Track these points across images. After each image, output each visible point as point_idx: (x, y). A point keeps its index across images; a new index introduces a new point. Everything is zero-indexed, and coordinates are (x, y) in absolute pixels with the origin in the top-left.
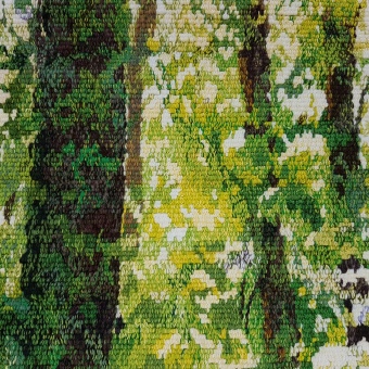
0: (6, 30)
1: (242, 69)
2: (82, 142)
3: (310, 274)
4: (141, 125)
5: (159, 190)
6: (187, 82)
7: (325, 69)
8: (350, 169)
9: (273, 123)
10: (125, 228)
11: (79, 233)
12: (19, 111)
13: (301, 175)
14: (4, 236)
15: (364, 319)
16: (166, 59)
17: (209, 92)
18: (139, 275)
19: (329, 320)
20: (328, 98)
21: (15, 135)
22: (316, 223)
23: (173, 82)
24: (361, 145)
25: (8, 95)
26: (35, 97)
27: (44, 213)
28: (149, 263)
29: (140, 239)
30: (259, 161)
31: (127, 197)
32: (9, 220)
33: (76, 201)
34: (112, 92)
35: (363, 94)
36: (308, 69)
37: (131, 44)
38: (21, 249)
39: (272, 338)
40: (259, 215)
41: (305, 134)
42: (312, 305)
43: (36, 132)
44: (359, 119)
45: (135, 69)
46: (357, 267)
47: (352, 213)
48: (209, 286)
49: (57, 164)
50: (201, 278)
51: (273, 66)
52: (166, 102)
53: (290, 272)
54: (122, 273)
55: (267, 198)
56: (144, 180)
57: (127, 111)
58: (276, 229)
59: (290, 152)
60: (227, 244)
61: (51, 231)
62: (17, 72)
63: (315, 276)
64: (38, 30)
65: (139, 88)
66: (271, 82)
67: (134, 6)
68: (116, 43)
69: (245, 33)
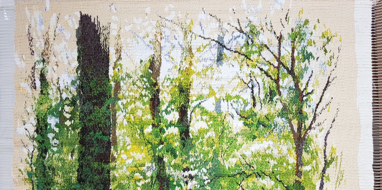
0: (68, 92)
1: (150, 105)
2: (96, 131)
3: (173, 173)
4: (116, 124)
5: (123, 147)
6: (132, 110)
7: (178, 105)
8: (187, 138)
9: (162, 123)
10: (111, 160)
11: (96, 162)
12: (74, 121)
13: (171, 141)
14: (71, 163)
15: (191, 188)
16: (125, 102)
17: (139, 113)
18: (117, 175)
19: (180, 188)
20: (179, 115)
21: (73, 129)
22: (175, 156)
23: (127, 110)
24: (190, 130)
25: (70, 115)
26: (79, 116)
27: (84, 155)
28: (120, 171)
30: (157, 136)
31: (112, 149)
32: (72, 158)
34: (106, 114)
35: (191, 113)
36: (173, 105)
37: (112, 96)
38: (77, 167)
40: (157, 154)
41: (172, 127)
42: (175, 183)
43: (80, 128)
44: (190, 122)
45: (114, 105)
46: (189, 170)
47: (187, 153)
48: (140, 178)
49: (88, 139)
50: (138, 175)
51: (161, 104)
52: (125, 116)
53: (167, 172)
54: (111, 175)
55: (160, 149)
56: (118, 143)
57: (111, 120)
58: (162, 159)
59: (167, 133)
60: (146, 164)
61: (87, 161)
62: (73, 107)
63: (175, 173)
64: (80, 92)
65: (115, 112)
66: (160, 110)
67: (113, 84)
68: (107, 96)
69: (152, 92)
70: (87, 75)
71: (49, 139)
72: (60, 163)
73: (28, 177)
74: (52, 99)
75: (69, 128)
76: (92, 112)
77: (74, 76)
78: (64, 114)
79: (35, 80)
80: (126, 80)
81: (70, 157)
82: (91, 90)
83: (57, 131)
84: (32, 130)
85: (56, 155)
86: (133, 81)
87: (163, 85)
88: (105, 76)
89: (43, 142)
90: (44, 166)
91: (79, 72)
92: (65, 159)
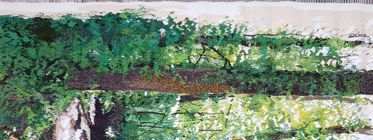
0: (347, 63)
1: (337, 126)
2: (317, 84)
4: (322, 100)
5: (304, 105)
6: (333, 112)
9: (322, 135)
10: (294, 97)
11: (293, 85)
12: (324, 68)
14: (292, 65)
16: (339, 106)
17: (331, 118)
18: (282, 101)
21: (318, 67)
23: (333, 108)
25: (329, 65)
26: (328, 72)
27: (298, 75)
28: (285, 103)
29: (291, 100)
30: (312, 132)
31: (302, 97)
32: (297, 66)
33: (301, 83)
34: (330, 92)
37: (343, 97)
38: (289, 70)
39: (267, 135)
43: (319, 72)
45: (337, 98)
48: (279, 119)
49: (311, 78)
50: (281, 117)
51: (338, 134)
52: (328, 106)
54: (282, 96)
55: (302, 134)
56: (306, 101)
57: (325, 96)
58: (294, 136)
60: (290, 123)
61: (294, 77)
64: (347, 72)
65: (332, 99)
66: (333, 134)
67: (353, 97)
68: (343, 93)
69: (347, 128)
70: (360, 78)
71: (311, 48)
72: (292, 57)
73: (282, 31)
74: (341, 50)
75: (319, 64)
76: (331, 81)
77: (359, 68)
78: (330, 60)
79: (356, 36)
80: (356, 108)
81: (297, 64)
82: (348, 80)
83: (316, 55)
84: (318, 35)
85: (299, 54)
86: (355, 113)
87: (353, 136)
88: (359, 92)
89: (309, 44)
90: (291, 44)
91: (362, 71)
92: (296, 61)
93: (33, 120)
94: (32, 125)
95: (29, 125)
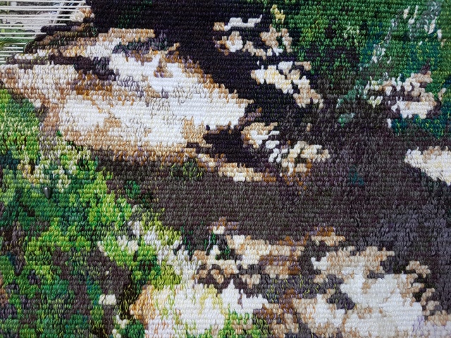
93: (73, 230)
94: (94, 236)
95: (93, 246)
